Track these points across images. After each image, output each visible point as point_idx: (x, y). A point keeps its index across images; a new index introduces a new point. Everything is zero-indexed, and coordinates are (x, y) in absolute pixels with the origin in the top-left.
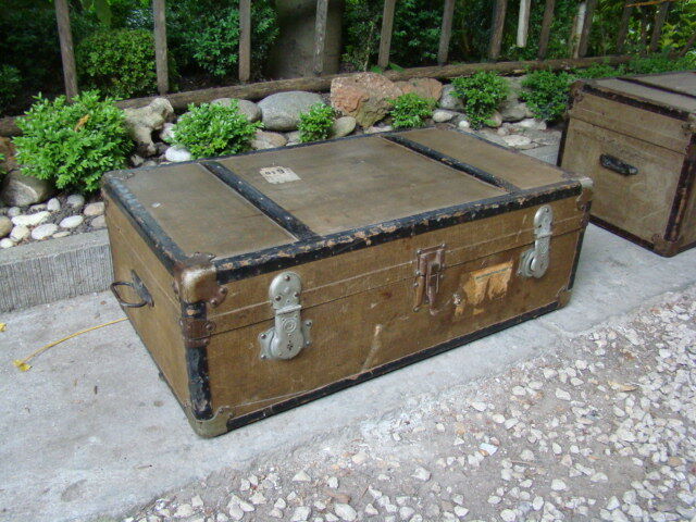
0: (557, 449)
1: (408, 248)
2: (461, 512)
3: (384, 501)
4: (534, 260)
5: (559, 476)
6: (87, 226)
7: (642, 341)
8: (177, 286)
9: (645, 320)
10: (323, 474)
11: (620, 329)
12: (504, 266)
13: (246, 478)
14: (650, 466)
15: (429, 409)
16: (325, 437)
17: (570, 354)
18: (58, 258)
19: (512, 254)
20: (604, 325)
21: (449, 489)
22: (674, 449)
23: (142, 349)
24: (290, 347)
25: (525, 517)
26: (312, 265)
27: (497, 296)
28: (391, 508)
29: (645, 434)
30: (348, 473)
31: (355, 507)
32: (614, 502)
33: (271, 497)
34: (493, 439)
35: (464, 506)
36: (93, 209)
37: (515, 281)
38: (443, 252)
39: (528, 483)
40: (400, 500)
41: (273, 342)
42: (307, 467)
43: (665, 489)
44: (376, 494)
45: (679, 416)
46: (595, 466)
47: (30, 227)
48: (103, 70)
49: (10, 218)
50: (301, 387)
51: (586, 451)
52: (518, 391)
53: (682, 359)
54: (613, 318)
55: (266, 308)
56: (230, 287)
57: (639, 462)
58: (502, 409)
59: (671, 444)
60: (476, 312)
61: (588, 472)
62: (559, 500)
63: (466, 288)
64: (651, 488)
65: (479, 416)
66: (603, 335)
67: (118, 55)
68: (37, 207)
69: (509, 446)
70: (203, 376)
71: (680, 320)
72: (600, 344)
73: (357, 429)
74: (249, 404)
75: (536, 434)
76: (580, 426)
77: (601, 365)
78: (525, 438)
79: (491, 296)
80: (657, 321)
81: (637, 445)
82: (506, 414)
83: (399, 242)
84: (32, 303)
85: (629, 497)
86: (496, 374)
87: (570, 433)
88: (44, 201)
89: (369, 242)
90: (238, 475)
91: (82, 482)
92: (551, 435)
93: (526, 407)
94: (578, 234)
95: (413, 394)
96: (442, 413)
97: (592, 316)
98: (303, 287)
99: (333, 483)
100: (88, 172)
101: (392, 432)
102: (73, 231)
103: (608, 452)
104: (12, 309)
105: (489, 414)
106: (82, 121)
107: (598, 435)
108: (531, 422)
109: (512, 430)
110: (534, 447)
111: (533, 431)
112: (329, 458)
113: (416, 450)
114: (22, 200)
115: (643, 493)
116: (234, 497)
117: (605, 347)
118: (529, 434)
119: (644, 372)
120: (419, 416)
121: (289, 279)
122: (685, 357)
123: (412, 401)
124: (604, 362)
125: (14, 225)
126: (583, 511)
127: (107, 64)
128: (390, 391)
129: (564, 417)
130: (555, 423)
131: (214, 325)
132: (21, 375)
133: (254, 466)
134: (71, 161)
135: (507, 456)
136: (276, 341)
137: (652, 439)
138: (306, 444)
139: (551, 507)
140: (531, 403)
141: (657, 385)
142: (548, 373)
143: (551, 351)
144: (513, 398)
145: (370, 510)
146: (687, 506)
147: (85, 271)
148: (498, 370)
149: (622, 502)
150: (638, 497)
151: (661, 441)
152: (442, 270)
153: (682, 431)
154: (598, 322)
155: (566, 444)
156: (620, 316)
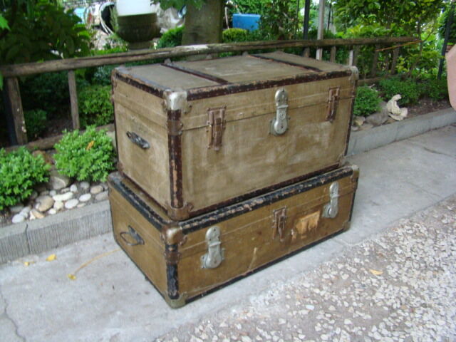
0: (346, 304)
1: (269, 210)
2: (302, 337)
3: (265, 334)
4: (330, 210)
5: (348, 317)
6: (93, 200)
7: (388, 246)
8: (164, 237)
9: (390, 235)
10: (234, 323)
11: (377, 240)
12: (316, 213)
13: (197, 327)
14: (392, 309)
15: (282, 289)
16: (233, 305)
17: (351, 255)
18: (82, 219)
19: (319, 208)
20: (368, 239)
21: (295, 327)
22: (403, 301)
23: (132, 265)
24: (215, 262)
25: (333, 337)
26: (225, 222)
27: (312, 228)
28: (268, 337)
29: (389, 295)
30: (246, 321)
31: (251, 338)
32: (375, 328)
33: (210, 335)
34: (315, 301)
35: (303, 334)
36: (95, 190)
37: (321, 221)
38: (286, 211)
39: (333, 322)
40: (273, 333)
41: (207, 260)
42: (225, 320)
43: (399, 321)
44: (261, 331)
45: (407, 284)
46: (365, 312)
47: (64, 202)
48: (93, 111)
49: (52, 197)
50: (219, 281)
51: (360, 305)
52: (325, 276)
53: (409, 254)
54: (373, 236)
55: (204, 245)
56: (189, 236)
57: (386, 309)
58: (317, 285)
59: (402, 299)
60: (302, 237)
61: (362, 315)
62: (348, 329)
63: (297, 226)
64: (392, 320)
65: (307, 290)
66: (368, 244)
67: (100, 102)
68: (65, 190)
69: (322, 304)
70: (175, 279)
71: (408, 234)
72: (366, 249)
73: (248, 300)
74: (195, 291)
75: (335, 298)
76: (358, 293)
77: (367, 260)
78: (330, 300)
79: (310, 229)
80: (396, 235)
81: (385, 300)
82: (321, 289)
83: (265, 207)
84: (67, 243)
85: (382, 325)
86: (314, 268)
87: (352, 296)
88: (69, 186)
89: (251, 209)
90: (193, 326)
91: (118, 334)
92: (344, 297)
93: (330, 284)
94: (352, 194)
95: (273, 281)
96: (289, 290)
97: (362, 234)
98: (221, 233)
99: (239, 327)
100: (94, 172)
101: (265, 300)
102: (87, 203)
103: (371, 304)
104: (57, 247)
105: (312, 289)
106: (90, 144)
107: (367, 296)
108: (333, 292)
109: (324, 296)
110: (335, 304)
111: (334, 296)
112: (235, 315)
113: (277, 309)
114: (57, 187)
115: (388, 323)
116: (193, 336)
117: (369, 251)
118: (332, 298)
119: (389, 263)
120: (277, 292)
121: (215, 230)
122: (410, 254)
123: (273, 284)
124: (369, 259)
125: (54, 201)
126: (360, 333)
127: (94, 107)
128: (262, 280)
129: (349, 289)
130: (345, 292)
131: (181, 254)
132: (72, 282)
133: (200, 321)
134: (86, 166)
135: (322, 309)
136: (209, 260)
137: (393, 297)
138: (224, 309)
139: (344, 332)
140: (332, 282)
141: (395, 269)
142: (340, 266)
143: (342, 255)
144: (323, 280)
145: (259, 338)
146: (409, 328)
147: (95, 224)
148: (315, 266)
149: (378, 328)
150: (386, 325)
151: (397, 297)
152: (286, 219)
153: (407, 292)
154: (365, 238)
155: (350, 301)
156: (376, 234)
